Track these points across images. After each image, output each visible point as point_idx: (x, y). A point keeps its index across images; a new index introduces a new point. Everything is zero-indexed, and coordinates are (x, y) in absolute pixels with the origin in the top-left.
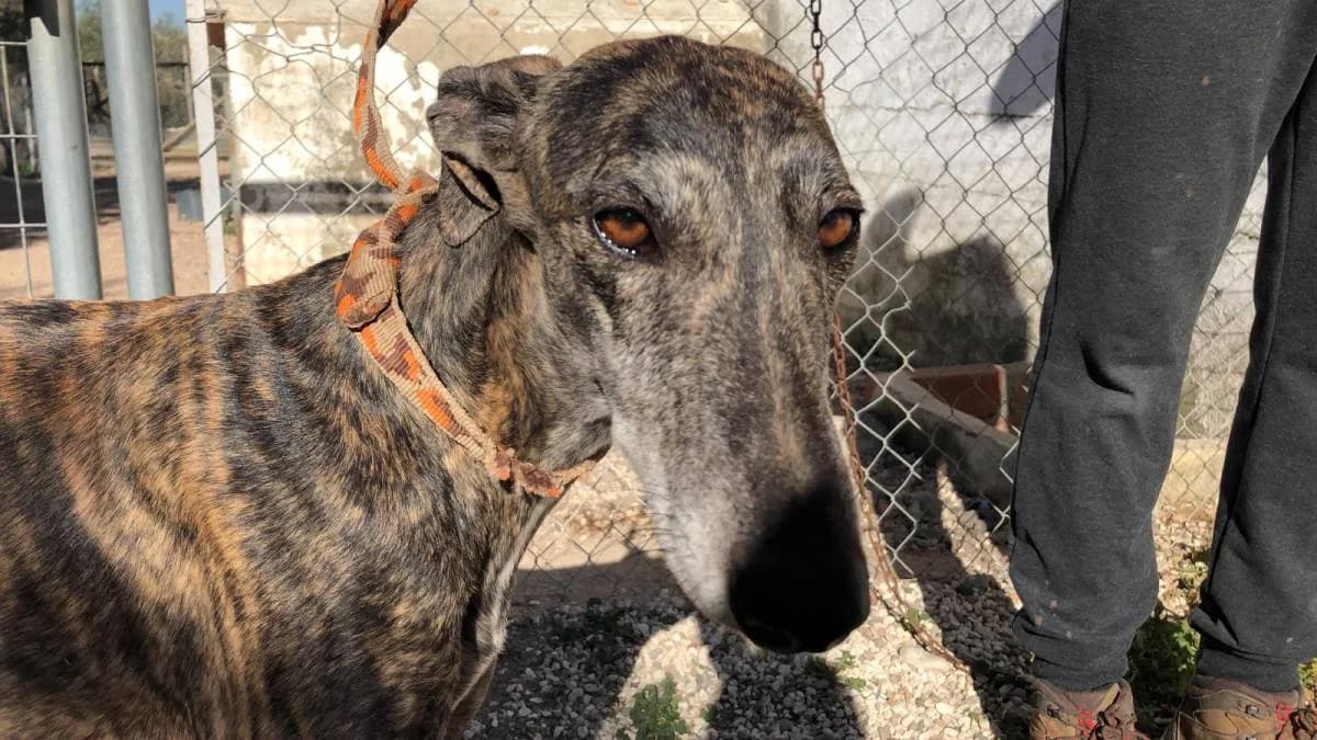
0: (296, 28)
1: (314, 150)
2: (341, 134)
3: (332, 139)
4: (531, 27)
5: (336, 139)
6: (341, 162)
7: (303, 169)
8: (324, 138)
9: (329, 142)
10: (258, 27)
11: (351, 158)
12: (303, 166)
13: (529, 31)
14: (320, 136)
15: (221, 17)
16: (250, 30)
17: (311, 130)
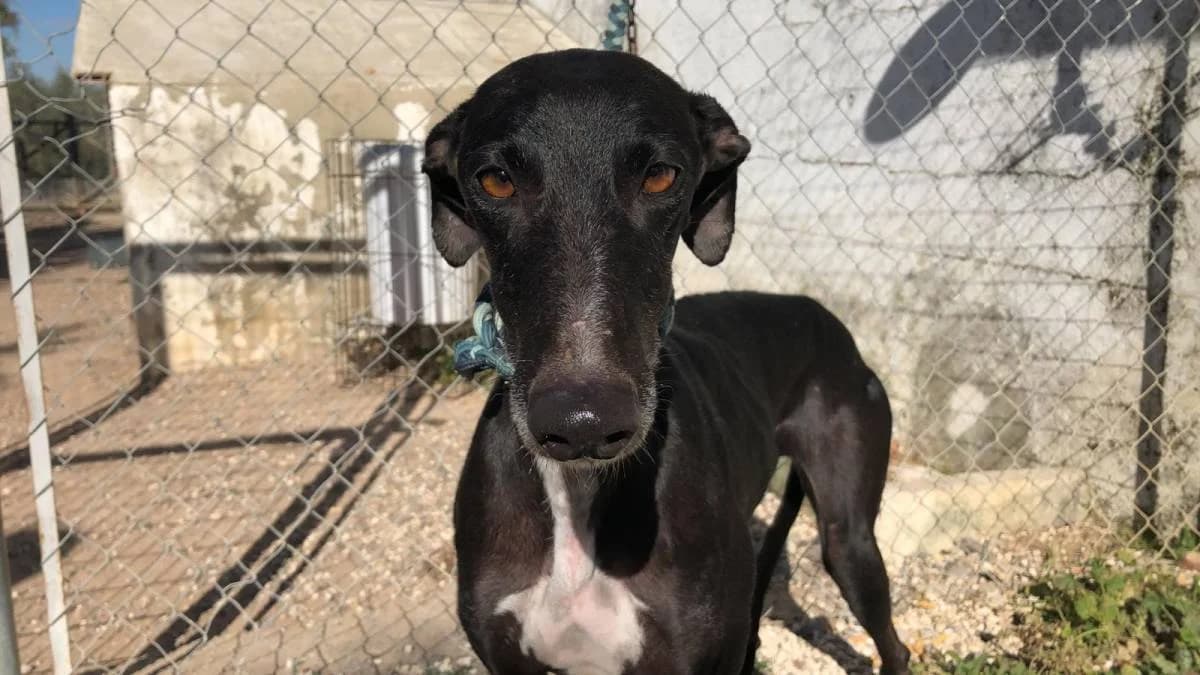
0: (181, 88)
1: (196, 204)
2: (224, 188)
3: (216, 193)
4: (405, 85)
5: (220, 193)
6: (224, 215)
8: (209, 194)
9: (212, 195)
10: (140, 88)
11: (234, 211)
13: (403, 89)
14: (204, 191)
15: (106, 79)
16: (133, 92)
17: (194, 184)
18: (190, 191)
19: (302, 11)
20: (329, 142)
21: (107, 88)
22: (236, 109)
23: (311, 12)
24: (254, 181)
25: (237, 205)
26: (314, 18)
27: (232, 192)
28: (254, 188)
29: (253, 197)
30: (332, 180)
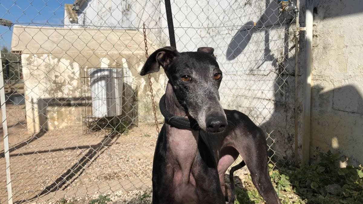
0: (41, 55)
1: (45, 85)
2: (53, 81)
3: (50, 83)
4: (103, 53)
5: (51, 83)
6: (53, 88)
7: (42, 91)
8: (48, 82)
9: (49, 83)
10: (30, 55)
11: (55, 87)
12: (42, 90)
13: (102, 54)
14: (47, 82)
15: (20, 53)
16: (28, 56)
17: (44, 81)
18: (43, 82)
19: (75, 33)
20: (82, 68)
21: (20, 54)
22: (56, 60)
23: (78, 33)
24: (61, 79)
25: (56, 86)
26: (79, 35)
27: (55, 82)
28: (61, 81)
29: (61, 83)
30: (82, 78)
